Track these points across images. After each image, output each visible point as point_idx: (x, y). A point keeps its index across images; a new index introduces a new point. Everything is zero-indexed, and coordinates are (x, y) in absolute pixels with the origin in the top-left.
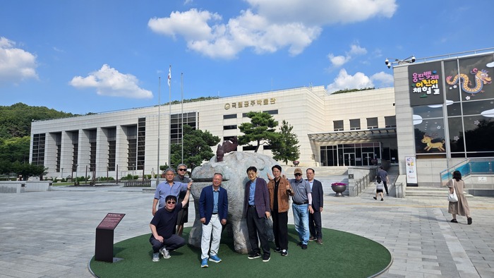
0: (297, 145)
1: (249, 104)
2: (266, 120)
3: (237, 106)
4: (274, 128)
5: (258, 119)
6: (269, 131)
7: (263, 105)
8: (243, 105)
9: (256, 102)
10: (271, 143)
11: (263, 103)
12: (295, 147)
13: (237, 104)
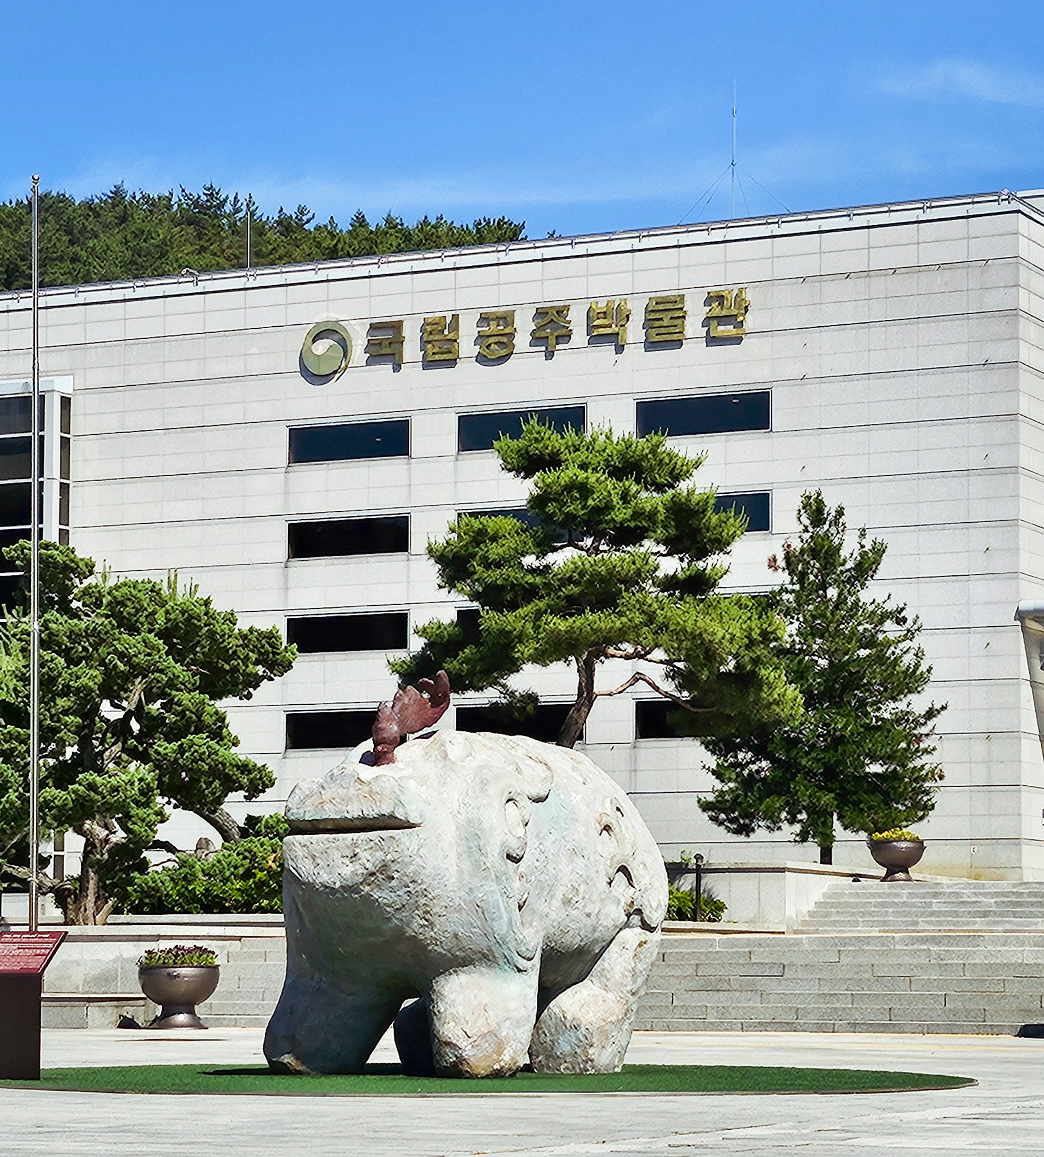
0: (918, 703)
1: (522, 340)
2: (649, 499)
3: (412, 350)
4: (713, 561)
5: (585, 490)
6: (670, 584)
7: (634, 352)
8: (467, 347)
9: (577, 320)
10: (685, 680)
11: (635, 331)
12: (902, 718)
13: (412, 335)
